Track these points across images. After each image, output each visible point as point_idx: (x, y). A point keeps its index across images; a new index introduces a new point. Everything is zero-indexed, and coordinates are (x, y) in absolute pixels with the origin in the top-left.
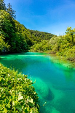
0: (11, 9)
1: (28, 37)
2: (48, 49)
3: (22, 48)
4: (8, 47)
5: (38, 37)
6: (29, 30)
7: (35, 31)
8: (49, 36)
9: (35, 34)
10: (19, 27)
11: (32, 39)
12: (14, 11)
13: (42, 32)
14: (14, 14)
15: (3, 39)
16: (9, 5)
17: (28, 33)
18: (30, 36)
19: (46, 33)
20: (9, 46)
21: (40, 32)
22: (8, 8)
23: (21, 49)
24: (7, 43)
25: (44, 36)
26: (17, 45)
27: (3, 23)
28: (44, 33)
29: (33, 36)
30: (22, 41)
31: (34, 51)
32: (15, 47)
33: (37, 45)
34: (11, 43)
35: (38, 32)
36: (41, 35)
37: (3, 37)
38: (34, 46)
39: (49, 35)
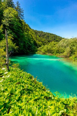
0: (19, 8)
1: (33, 38)
2: (58, 52)
3: (29, 49)
4: (16, 47)
5: (42, 38)
6: (33, 30)
7: (39, 31)
8: (54, 38)
9: (39, 34)
10: (26, 27)
11: (37, 40)
12: (23, 10)
13: (47, 33)
14: (22, 13)
15: (11, 39)
16: (18, 3)
17: (33, 34)
18: (35, 36)
19: (51, 34)
20: (18, 47)
21: (45, 33)
22: (16, 6)
23: (28, 51)
24: (15, 44)
25: (48, 37)
26: (24, 46)
27: (11, 22)
28: (49, 34)
29: (38, 36)
30: (30, 42)
31: (41, 53)
32: (22, 48)
33: (45, 47)
34: (18, 43)
35: (42, 32)
36: (45, 36)
37: (11, 38)
38: (41, 47)
39: (53, 36)
